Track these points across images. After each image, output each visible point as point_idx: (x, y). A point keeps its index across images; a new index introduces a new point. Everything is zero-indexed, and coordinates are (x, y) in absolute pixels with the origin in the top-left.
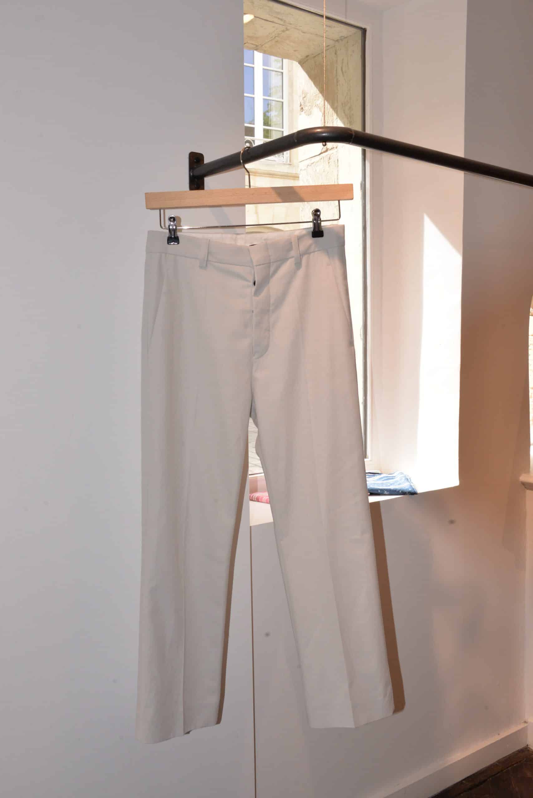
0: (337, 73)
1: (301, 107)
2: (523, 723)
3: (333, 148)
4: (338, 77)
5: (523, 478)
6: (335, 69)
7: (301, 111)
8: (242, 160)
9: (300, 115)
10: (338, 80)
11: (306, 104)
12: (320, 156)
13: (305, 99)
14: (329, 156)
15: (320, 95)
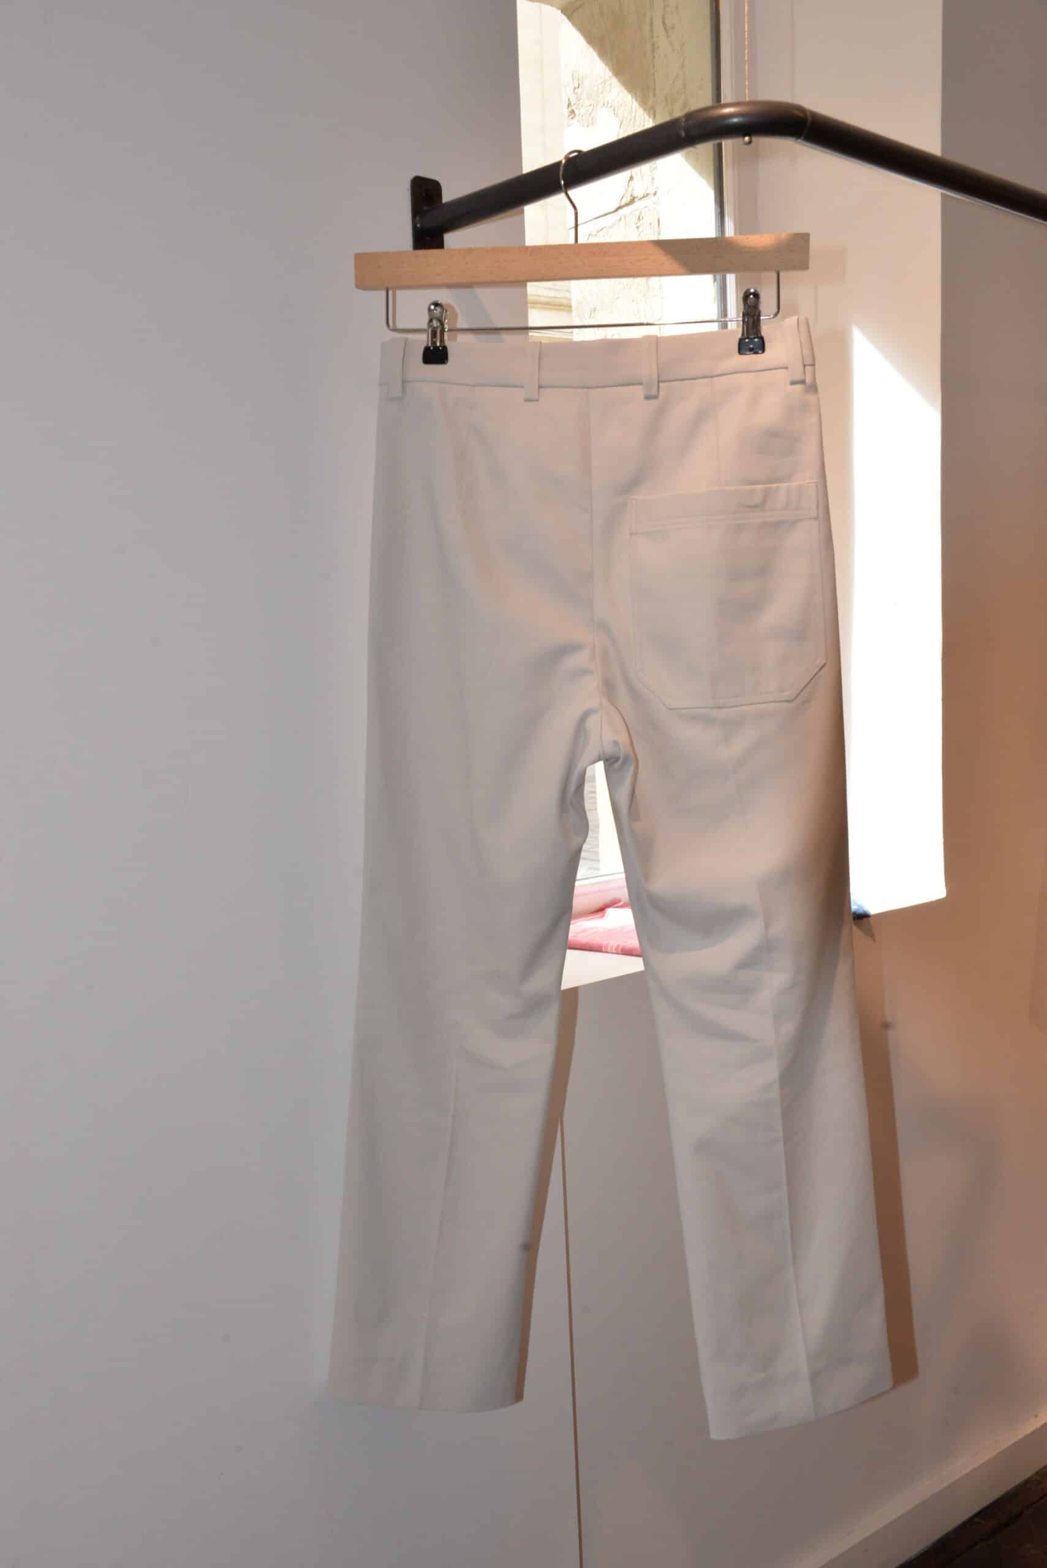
0: (652, 30)
1: (570, 109)
3: (648, 195)
4: (655, 39)
6: (648, 21)
7: (571, 117)
8: (564, 180)
9: (568, 126)
10: (656, 46)
11: (581, 101)
12: (616, 213)
13: (579, 91)
14: (637, 213)
15: (615, 80)
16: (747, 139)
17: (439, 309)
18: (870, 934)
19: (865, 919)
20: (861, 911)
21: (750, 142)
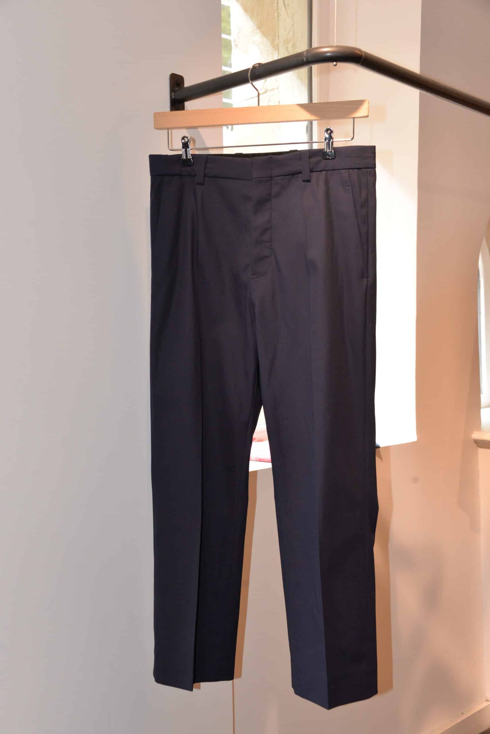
0: (278, 6)
2: (485, 701)
3: (274, 89)
4: (279, 11)
5: (476, 435)
6: (276, 1)
8: (251, 78)
10: (280, 15)
11: (241, 41)
13: (239, 35)
14: (268, 98)
16: (335, 63)
17: (186, 139)
19: (377, 449)
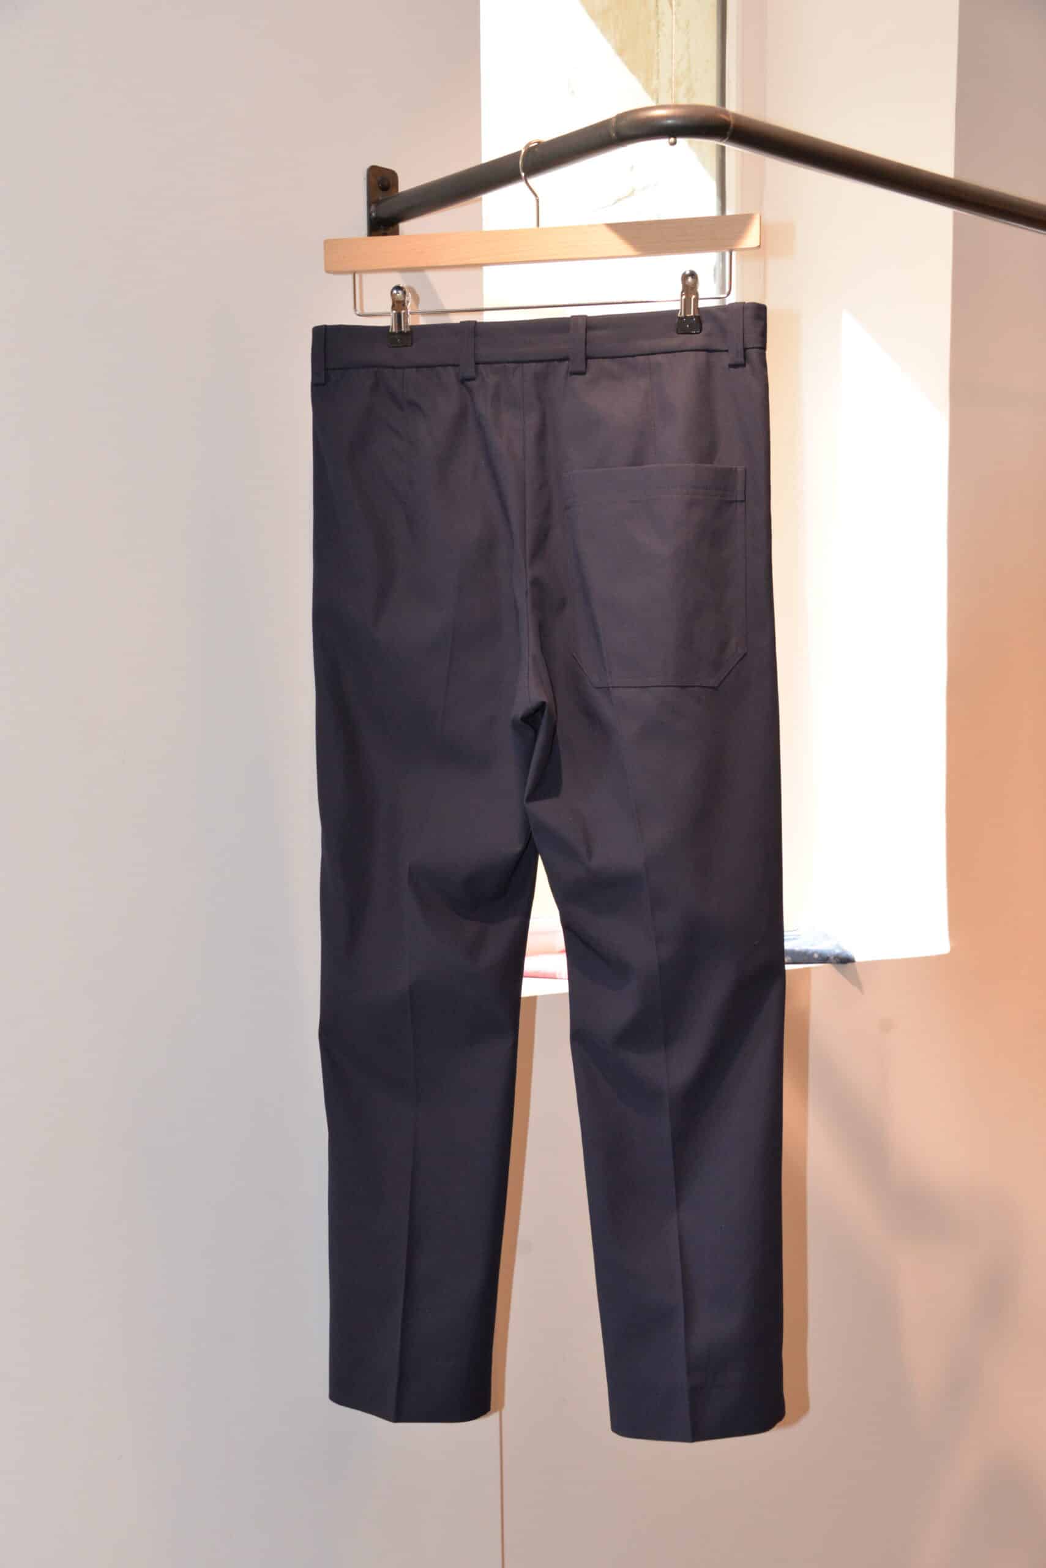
0: (657, 6)
8: (524, 171)
16: (672, 140)
17: (400, 292)
18: (855, 981)
19: (849, 965)
20: (844, 955)
21: (674, 143)
